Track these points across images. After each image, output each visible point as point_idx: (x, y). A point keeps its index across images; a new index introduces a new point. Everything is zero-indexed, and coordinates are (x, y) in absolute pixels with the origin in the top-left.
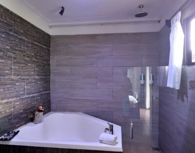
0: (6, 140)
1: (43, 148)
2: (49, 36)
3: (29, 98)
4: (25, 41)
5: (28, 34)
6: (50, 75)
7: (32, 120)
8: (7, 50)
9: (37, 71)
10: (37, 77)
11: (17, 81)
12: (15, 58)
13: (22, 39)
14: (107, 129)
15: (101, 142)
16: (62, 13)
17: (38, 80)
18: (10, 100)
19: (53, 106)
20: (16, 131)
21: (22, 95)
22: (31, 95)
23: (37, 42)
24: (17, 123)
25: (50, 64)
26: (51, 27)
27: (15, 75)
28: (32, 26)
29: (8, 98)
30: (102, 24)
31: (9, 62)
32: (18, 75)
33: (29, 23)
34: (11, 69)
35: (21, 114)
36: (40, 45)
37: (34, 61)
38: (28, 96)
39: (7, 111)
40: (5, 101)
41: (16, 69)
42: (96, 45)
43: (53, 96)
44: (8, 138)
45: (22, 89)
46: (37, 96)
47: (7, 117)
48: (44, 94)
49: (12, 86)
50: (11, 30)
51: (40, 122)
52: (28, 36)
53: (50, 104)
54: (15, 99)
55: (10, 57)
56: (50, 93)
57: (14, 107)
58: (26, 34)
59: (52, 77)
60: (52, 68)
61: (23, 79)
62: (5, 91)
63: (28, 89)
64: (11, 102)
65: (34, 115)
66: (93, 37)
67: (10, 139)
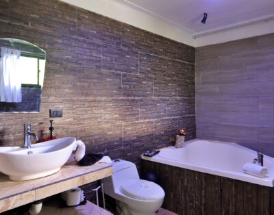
0: (148, 156)
1: (180, 168)
2: (193, 49)
3: (170, 119)
4: (164, 60)
5: (168, 52)
6: (194, 96)
7: (173, 144)
8: (148, 71)
9: (179, 91)
10: (178, 98)
11: (158, 102)
12: (155, 79)
13: (162, 58)
14: (256, 159)
15: (245, 172)
16: (204, 21)
17: (180, 101)
18: (152, 120)
19: (198, 132)
20: (157, 150)
21: (163, 116)
22: (173, 117)
23: (178, 58)
24: (159, 144)
25: (194, 83)
26: (195, 37)
27: (155, 95)
28: (173, 41)
29: (150, 118)
30: (266, 21)
31: (150, 83)
32: (159, 96)
33: (169, 40)
34: (152, 90)
35: (162, 135)
36: (182, 61)
37: (175, 81)
38: (168, 118)
39: (150, 130)
40: (147, 120)
41: (156, 90)
42: (257, 51)
43: (199, 120)
44: (150, 154)
45: (163, 110)
46: (179, 119)
47: (149, 136)
48: (188, 117)
49: (153, 106)
50: (151, 52)
51: (181, 147)
52: (168, 54)
53: (195, 130)
54: (156, 119)
55: (150, 78)
56: (194, 117)
57: (155, 127)
58: (165, 52)
59: (197, 98)
60: (196, 87)
61: (164, 100)
62: (147, 111)
63: (168, 110)
64: (152, 122)
65: (175, 138)
66: (252, 41)
67: (151, 156)
